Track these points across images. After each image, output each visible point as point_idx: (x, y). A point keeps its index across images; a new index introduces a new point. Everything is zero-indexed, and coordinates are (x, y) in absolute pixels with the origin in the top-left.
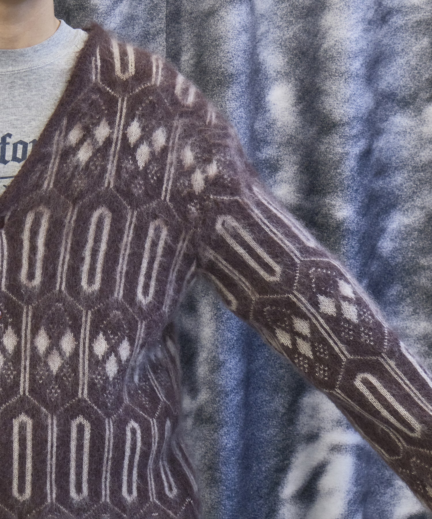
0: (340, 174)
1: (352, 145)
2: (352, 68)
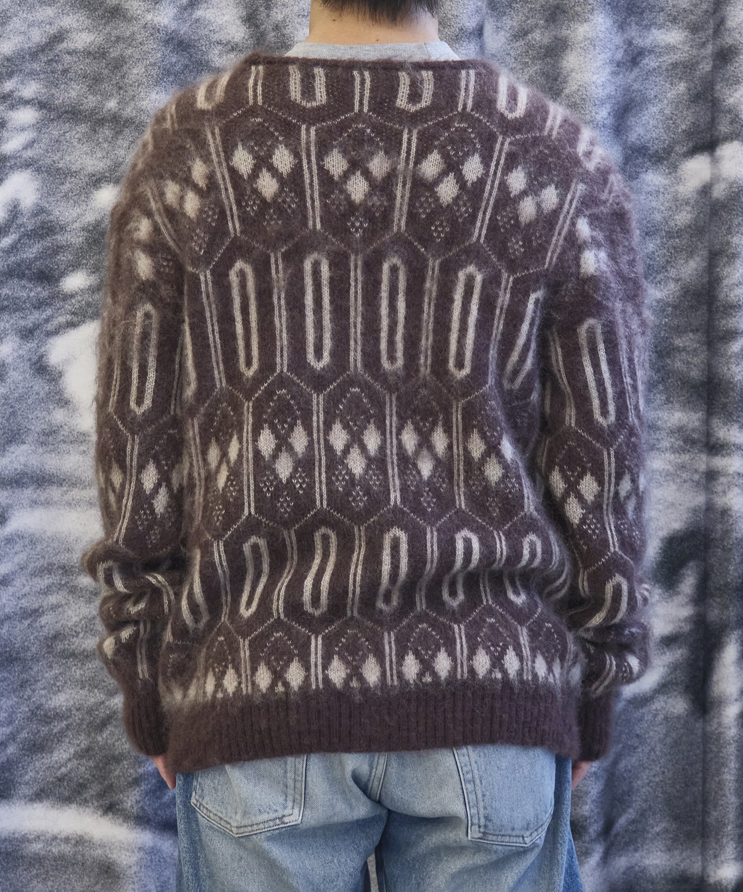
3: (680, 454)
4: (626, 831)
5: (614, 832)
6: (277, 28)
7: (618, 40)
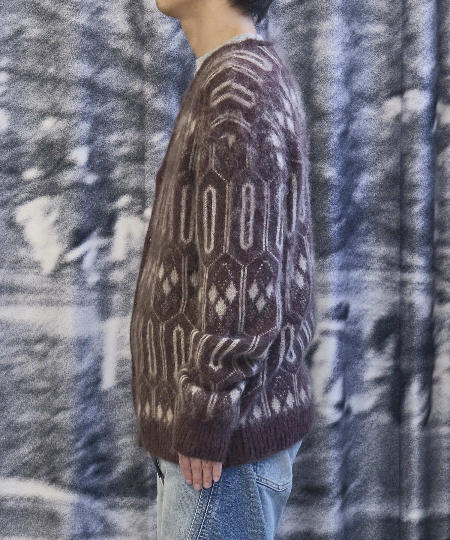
0: (327, 147)
1: (335, 128)
2: (335, 76)
3: (385, 272)
4: (355, 492)
5: (348, 492)
6: (148, 25)
7: (346, 30)
